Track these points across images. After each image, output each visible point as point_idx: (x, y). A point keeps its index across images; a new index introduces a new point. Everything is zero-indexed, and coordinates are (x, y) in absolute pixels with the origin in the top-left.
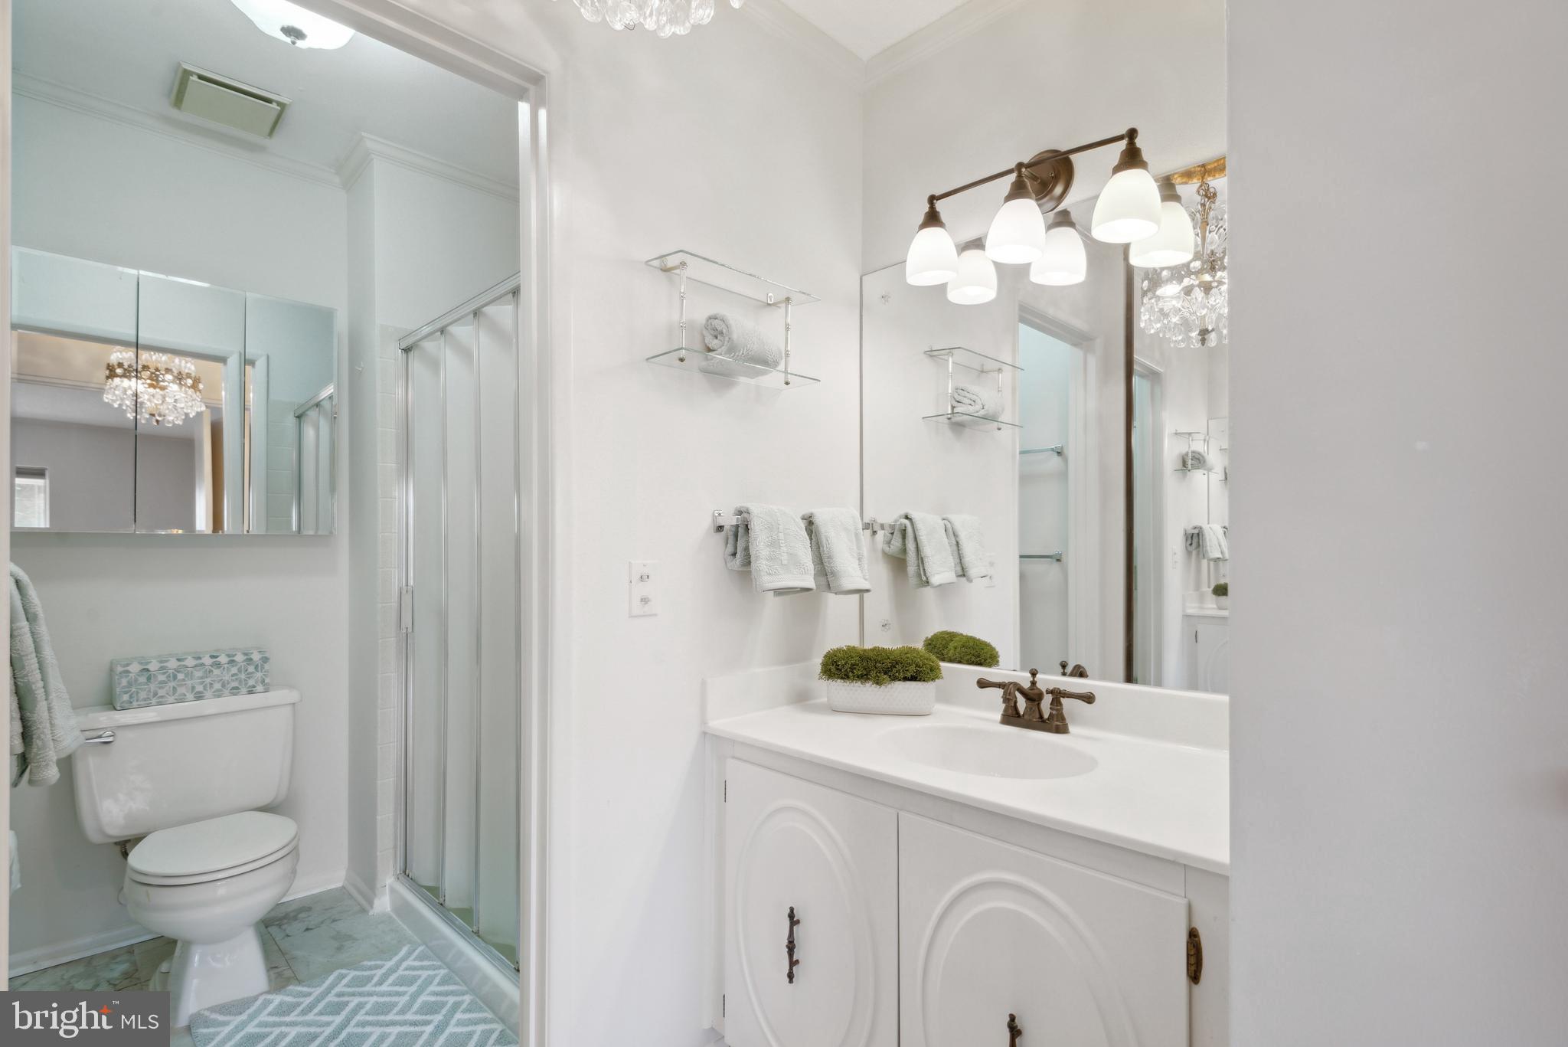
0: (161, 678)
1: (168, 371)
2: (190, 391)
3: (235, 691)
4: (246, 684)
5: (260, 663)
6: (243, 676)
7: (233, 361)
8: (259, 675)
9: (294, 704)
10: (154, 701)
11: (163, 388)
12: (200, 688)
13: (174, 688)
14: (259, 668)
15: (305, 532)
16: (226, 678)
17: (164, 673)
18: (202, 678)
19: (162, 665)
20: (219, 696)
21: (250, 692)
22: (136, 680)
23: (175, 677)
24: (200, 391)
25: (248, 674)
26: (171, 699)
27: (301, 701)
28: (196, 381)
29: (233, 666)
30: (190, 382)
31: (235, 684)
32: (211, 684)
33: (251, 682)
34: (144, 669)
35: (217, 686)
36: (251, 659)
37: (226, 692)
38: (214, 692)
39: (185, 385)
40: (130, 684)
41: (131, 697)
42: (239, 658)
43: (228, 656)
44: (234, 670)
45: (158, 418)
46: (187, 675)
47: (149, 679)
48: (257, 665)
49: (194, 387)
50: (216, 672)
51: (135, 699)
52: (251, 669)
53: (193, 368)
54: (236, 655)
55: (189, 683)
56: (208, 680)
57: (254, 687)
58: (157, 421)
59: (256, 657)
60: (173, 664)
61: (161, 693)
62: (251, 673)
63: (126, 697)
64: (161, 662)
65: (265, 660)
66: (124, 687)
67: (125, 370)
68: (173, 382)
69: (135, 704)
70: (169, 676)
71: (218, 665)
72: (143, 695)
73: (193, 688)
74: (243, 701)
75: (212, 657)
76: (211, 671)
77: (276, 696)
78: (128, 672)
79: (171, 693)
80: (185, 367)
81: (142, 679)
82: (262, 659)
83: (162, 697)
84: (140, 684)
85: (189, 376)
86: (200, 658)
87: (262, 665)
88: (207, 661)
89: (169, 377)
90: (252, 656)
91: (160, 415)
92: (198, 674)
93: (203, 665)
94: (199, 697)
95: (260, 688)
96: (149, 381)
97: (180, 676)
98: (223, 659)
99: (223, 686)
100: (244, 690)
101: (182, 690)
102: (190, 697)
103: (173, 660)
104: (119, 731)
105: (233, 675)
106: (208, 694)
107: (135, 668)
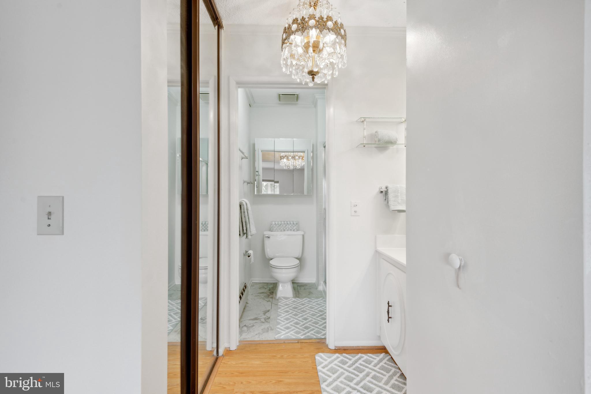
0: (278, 226)
8: (295, 227)
10: (277, 230)
12: (285, 229)
16: (289, 227)
20: (288, 231)
21: (294, 231)
25: (293, 227)
26: (280, 231)
27: (304, 234)
29: (291, 225)
31: (291, 229)
33: (294, 229)
35: (288, 229)
36: (294, 223)
40: (273, 226)
41: (273, 229)
42: (292, 223)
47: (276, 226)
52: (294, 225)
55: (283, 227)
56: (286, 227)
60: (280, 223)
63: (272, 229)
64: (278, 222)
71: (288, 224)
72: (275, 229)
74: (293, 233)
77: (300, 232)
78: (272, 224)
79: (279, 229)
82: (296, 223)
86: (284, 222)
87: (296, 225)
88: (286, 223)
93: (285, 224)
94: (284, 231)
95: (295, 230)
97: (281, 226)
98: (289, 223)
100: (292, 230)
101: (281, 229)
102: (283, 230)
103: (280, 222)
104: (271, 236)
105: (291, 227)
106: (286, 230)
107: (274, 223)
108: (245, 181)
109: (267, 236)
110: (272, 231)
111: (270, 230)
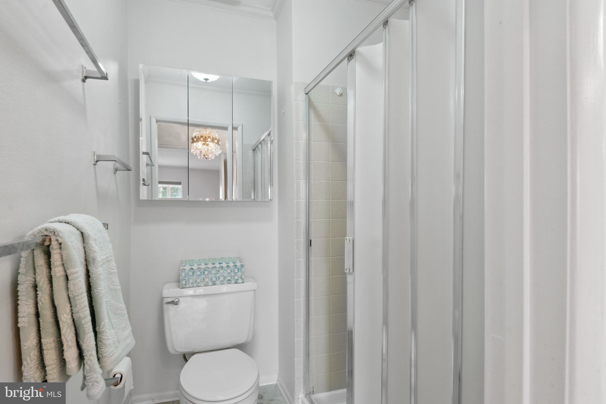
0: (199, 273)
1: (209, 137)
2: (217, 145)
3: (229, 282)
4: (234, 278)
5: (240, 267)
6: (233, 274)
7: (230, 128)
8: (240, 274)
9: (255, 290)
10: (195, 285)
11: (207, 145)
12: (214, 279)
13: (203, 278)
14: (240, 271)
16: (226, 274)
17: (199, 271)
18: (215, 274)
19: (199, 266)
20: (222, 284)
21: (236, 283)
22: (188, 274)
23: (204, 273)
24: (219, 145)
25: (235, 273)
26: (202, 284)
27: (258, 288)
28: (218, 141)
29: (228, 269)
30: (216, 141)
31: (229, 278)
32: (219, 277)
33: (236, 278)
34: (191, 268)
35: (222, 279)
36: (236, 266)
37: (226, 282)
38: (221, 281)
39: (215, 142)
40: (185, 276)
41: (186, 282)
42: (231, 264)
43: (226, 263)
44: (229, 271)
45: (207, 157)
46: (209, 272)
47: (193, 273)
48: (239, 269)
49: (218, 143)
50: (221, 271)
51: (187, 283)
52: (236, 270)
53: (217, 136)
54: (229, 263)
55: (210, 276)
56: (218, 275)
57: (237, 280)
58: (206, 158)
59: (238, 264)
60: (203, 266)
61: (198, 281)
62: (236, 273)
63: (184, 282)
64: (198, 265)
65: (242, 266)
66: (183, 277)
67: (197, 139)
68: (211, 142)
69: (187, 286)
70: (201, 273)
71: (222, 268)
72: (191, 281)
73: (212, 279)
74: (233, 287)
75: (220, 263)
76: (219, 271)
77: (249, 285)
78: (185, 269)
79: (202, 281)
80: (215, 136)
81: (191, 273)
82: (241, 265)
83: (198, 283)
84: (190, 276)
85: (216, 139)
86: (214, 264)
87: (241, 269)
88: (217, 265)
89: (209, 140)
90: (236, 264)
91: (207, 155)
92: (214, 272)
93: (215, 267)
94: (214, 284)
95: (240, 281)
96: (203, 142)
97: (206, 273)
98: (224, 265)
99: (224, 279)
100: (233, 281)
101: (207, 280)
102: (210, 283)
103: (203, 264)
104: (181, 299)
105: (228, 273)
106: (218, 282)
107: (188, 267)
108: (98, 156)
109: (169, 300)
110: (184, 286)
111: (179, 283)
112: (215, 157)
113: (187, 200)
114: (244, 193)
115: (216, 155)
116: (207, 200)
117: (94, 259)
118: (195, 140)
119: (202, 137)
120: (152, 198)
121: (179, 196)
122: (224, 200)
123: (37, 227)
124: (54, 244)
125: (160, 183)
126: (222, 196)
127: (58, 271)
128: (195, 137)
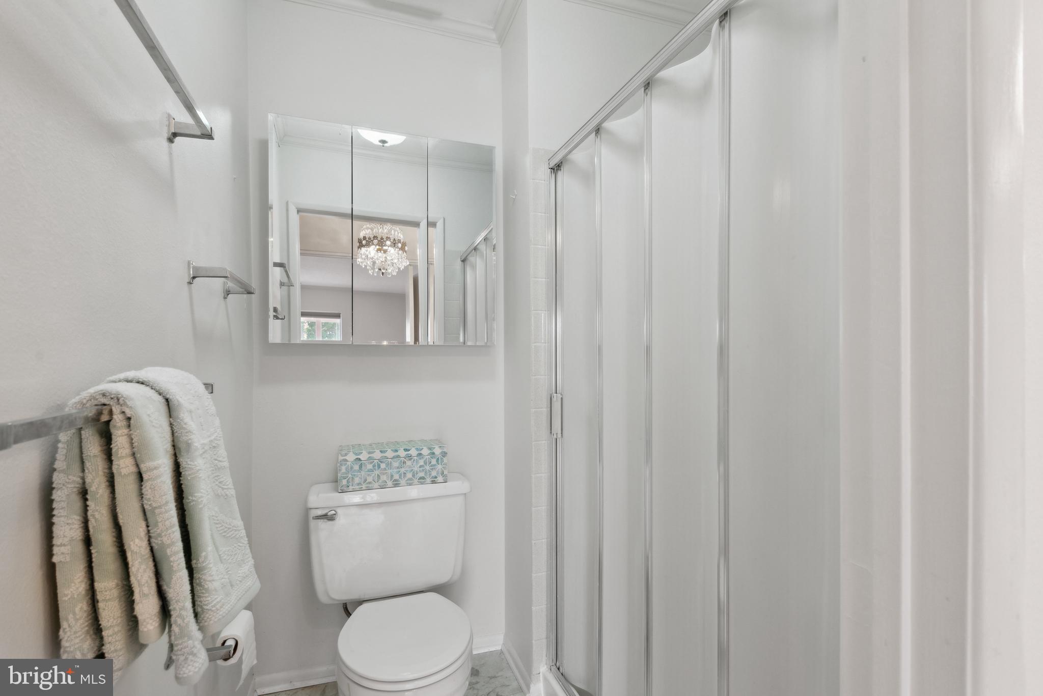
0: (370, 467)
1: (388, 238)
2: (400, 252)
3: (422, 480)
4: (430, 475)
5: (440, 456)
6: (428, 468)
7: (423, 224)
8: (440, 467)
9: (465, 494)
10: (364, 486)
11: (385, 251)
12: (396, 477)
13: (378, 475)
14: (440, 462)
15: (469, 343)
16: (416, 469)
17: (371, 463)
18: (398, 468)
19: (370, 455)
20: (410, 485)
21: (433, 482)
22: (352, 468)
23: (379, 467)
24: (406, 252)
25: (431, 466)
26: (376, 485)
27: (471, 491)
28: (404, 245)
29: (420, 459)
30: (400, 245)
31: (422, 474)
32: (405, 473)
33: (434, 473)
34: (357, 459)
35: (409, 475)
36: (433, 453)
37: (416, 481)
38: (407, 480)
39: (398, 247)
40: (347, 472)
41: (348, 482)
42: (425, 452)
43: (417, 449)
44: (421, 462)
45: (384, 271)
46: (387, 465)
47: (361, 466)
48: (438, 459)
49: (402, 249)
50: (409, 463)
51: (351, 484)
52: (434, 462)
53: (402, 236)
54: (422, 449)
55: (389, 471)
56: (402, 470)
57: (436, 477)
58: (383, 273)
59: (437, 451)
60: (377, 455)
61: (370, 479)
62: (435, 465)
63: (344, 482)
64: (369, 453)
65: (444, 454)
66: (344, 473)
67: (367, 241)
68: (391, 246)
69: (351, 488)
70: (374, 466)
71: (410, 457)
72: (357, 480)
73: (392, 476)
74: (428, 490)
75: (406, 450)
76: (404, 462)
77: (456, 486)
78: (346, 460)
79: (376, 480)
80: (398, 236)
81: (356, 467)
82: (442, 453)
83: (370, 483)
84: (355, 471)
85: (399, 241)
86: (396, 451)
87: (442, 459)
88: (402, 453)
89: (388, 243)
90: (434, 451)
91: (384, 269)
92: (396, 464)
93: (398, 457)
94: (396, 484)
95: (440, 479)
96: (378, 247)
97: (383, 466)
98: (413, 452)
99: (413, 476)
100: (428, 480)
101: (384, 478)
102: (390, 483)
103: (378, 451)
104: (339, 511)
105: (421, 467)
106: (403, 482)
107: (351, 457)
109: (320, 512)
110: (345, 489)
111: (337, 483)
112: (397, 273)
113: (351, 343)
114: (447, 331)
115: (399, 269)
116: (385, 343)
117: (189, 445)
118: (364, 242)
119: (375, 237)
120: (289, 340)
121: (337, 337)
122: (413, 344)
123: (87, 390)
124: (118, 419)
125: (304, 314)
126: (409, 338)
127: (124, 466)
128: (365, 238)
